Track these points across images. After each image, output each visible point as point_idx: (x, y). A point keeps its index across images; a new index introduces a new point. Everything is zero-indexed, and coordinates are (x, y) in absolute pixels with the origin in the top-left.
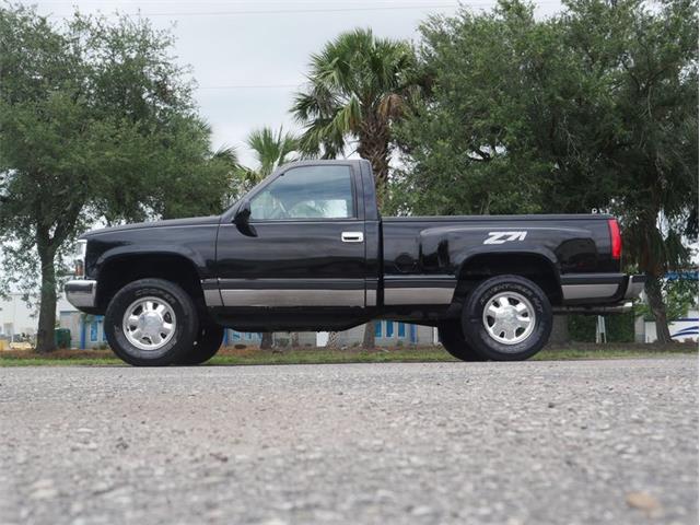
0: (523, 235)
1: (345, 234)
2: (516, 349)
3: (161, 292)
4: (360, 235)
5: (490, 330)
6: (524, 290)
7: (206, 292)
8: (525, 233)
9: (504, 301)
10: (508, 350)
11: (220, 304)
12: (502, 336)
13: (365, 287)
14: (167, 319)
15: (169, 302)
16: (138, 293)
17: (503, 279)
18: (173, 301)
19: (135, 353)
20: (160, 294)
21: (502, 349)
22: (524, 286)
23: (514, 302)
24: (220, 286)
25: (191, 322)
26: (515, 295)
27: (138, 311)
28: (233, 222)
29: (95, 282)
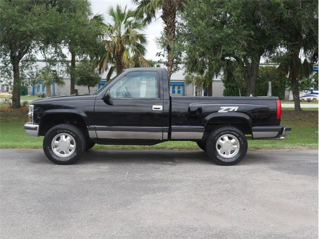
0: (236, 108)
1: (154, 106)
2: (230, 160)
3: (68, 131)
4: (161, 107)
5: (219, 151)
6: (235, 134)
7: (89, 132)
8: (237, 107)
9: (226, 138)
10: (227, 161)
11: (96, 137)
12: (224, 153)
13: (163, 131)
14: (72, 143)
15: (73, 136)
16: (58, 132)
17: (226, 128)
18: (74, 135)
19: (57, 159)
20: (68, 132)
21: (224, 160)
22: (235, 132)
23: (230, 138)
24: (95, 129)
25: (83, 145)
26: (231, 136)
27: (58, 139)
28: (102, 99)
29: (38, 126)
